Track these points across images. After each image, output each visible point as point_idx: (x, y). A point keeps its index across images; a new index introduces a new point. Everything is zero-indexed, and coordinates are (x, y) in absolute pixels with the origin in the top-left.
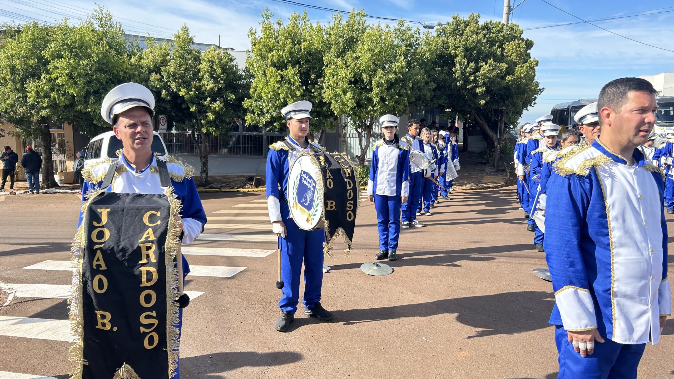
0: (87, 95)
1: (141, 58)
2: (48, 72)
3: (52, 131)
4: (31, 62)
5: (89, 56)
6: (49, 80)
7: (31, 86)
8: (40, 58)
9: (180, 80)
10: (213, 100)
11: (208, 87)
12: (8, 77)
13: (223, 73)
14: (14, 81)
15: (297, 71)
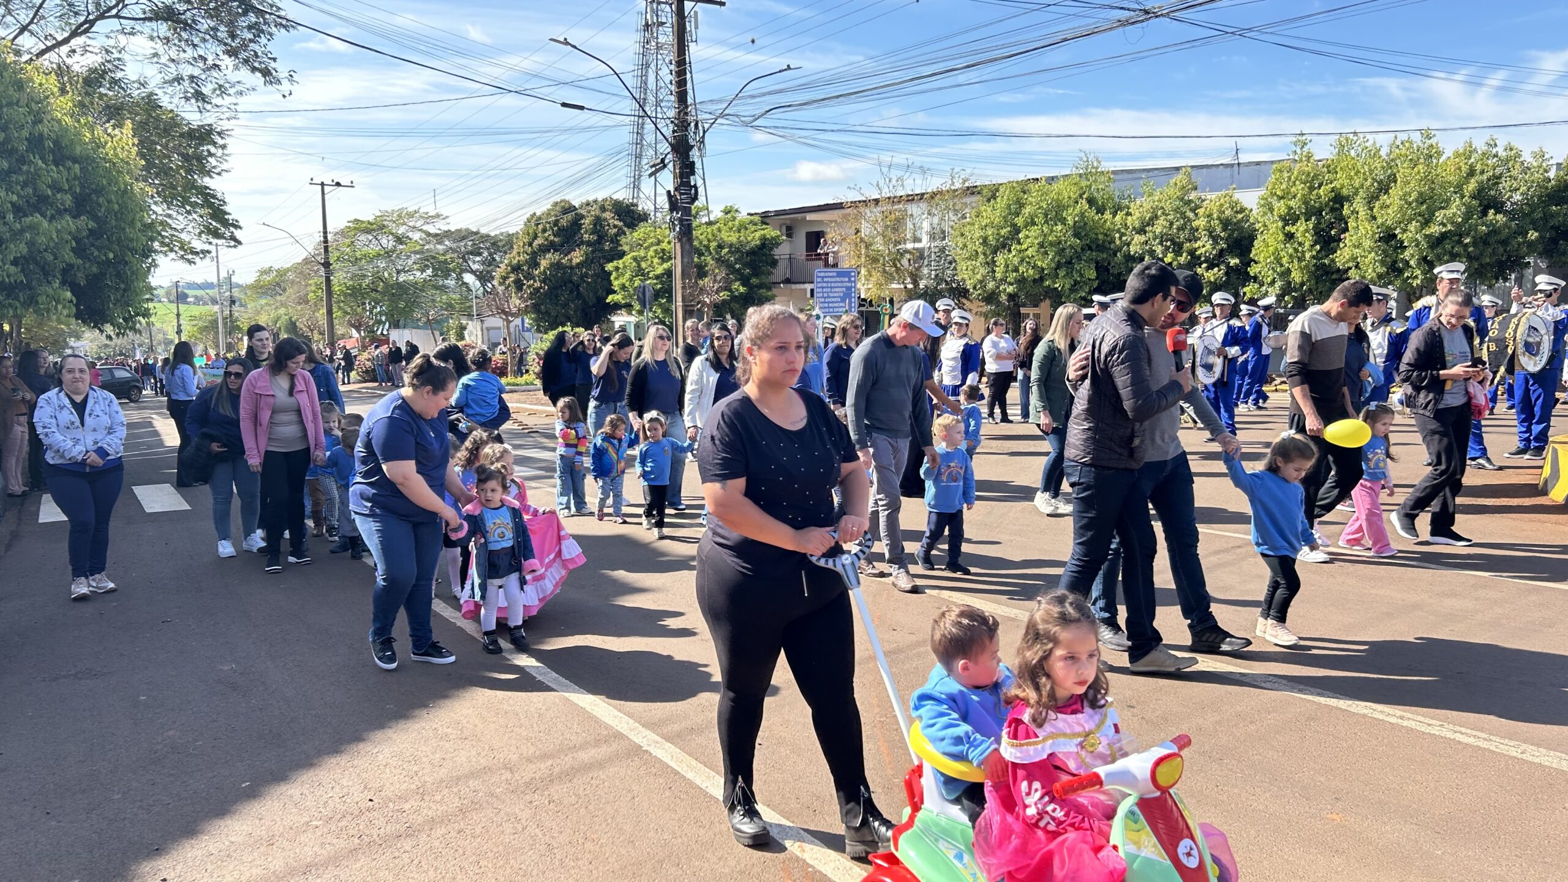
0: (1059, 266)
1: (1128, 214)
2: (1019, 243)
3: (1023, 310)
4: (1003, 232)
5: (1063, 221)
6: (1020, 251)
7: (1000, 258)
8: (1014, 225)
9: (1169, 243)
10: (1210, 267)
11: (1203, 250)
12: (979, 250)
13: (1224, 230)
14: (985, 254)
15: (1311, 226)
